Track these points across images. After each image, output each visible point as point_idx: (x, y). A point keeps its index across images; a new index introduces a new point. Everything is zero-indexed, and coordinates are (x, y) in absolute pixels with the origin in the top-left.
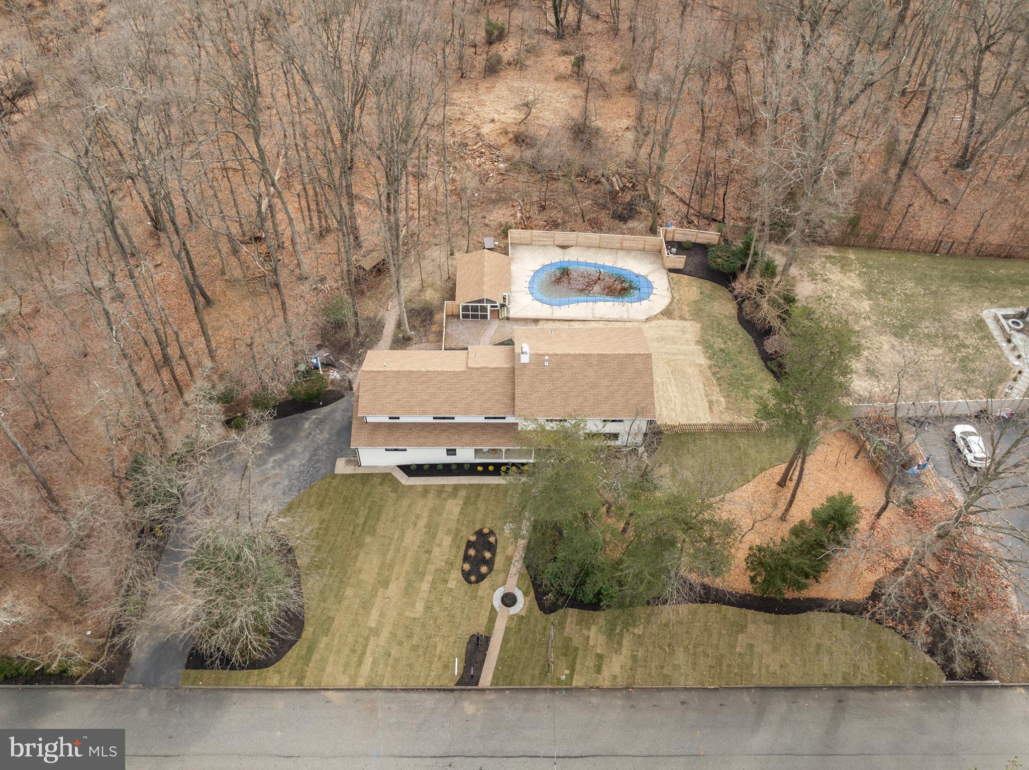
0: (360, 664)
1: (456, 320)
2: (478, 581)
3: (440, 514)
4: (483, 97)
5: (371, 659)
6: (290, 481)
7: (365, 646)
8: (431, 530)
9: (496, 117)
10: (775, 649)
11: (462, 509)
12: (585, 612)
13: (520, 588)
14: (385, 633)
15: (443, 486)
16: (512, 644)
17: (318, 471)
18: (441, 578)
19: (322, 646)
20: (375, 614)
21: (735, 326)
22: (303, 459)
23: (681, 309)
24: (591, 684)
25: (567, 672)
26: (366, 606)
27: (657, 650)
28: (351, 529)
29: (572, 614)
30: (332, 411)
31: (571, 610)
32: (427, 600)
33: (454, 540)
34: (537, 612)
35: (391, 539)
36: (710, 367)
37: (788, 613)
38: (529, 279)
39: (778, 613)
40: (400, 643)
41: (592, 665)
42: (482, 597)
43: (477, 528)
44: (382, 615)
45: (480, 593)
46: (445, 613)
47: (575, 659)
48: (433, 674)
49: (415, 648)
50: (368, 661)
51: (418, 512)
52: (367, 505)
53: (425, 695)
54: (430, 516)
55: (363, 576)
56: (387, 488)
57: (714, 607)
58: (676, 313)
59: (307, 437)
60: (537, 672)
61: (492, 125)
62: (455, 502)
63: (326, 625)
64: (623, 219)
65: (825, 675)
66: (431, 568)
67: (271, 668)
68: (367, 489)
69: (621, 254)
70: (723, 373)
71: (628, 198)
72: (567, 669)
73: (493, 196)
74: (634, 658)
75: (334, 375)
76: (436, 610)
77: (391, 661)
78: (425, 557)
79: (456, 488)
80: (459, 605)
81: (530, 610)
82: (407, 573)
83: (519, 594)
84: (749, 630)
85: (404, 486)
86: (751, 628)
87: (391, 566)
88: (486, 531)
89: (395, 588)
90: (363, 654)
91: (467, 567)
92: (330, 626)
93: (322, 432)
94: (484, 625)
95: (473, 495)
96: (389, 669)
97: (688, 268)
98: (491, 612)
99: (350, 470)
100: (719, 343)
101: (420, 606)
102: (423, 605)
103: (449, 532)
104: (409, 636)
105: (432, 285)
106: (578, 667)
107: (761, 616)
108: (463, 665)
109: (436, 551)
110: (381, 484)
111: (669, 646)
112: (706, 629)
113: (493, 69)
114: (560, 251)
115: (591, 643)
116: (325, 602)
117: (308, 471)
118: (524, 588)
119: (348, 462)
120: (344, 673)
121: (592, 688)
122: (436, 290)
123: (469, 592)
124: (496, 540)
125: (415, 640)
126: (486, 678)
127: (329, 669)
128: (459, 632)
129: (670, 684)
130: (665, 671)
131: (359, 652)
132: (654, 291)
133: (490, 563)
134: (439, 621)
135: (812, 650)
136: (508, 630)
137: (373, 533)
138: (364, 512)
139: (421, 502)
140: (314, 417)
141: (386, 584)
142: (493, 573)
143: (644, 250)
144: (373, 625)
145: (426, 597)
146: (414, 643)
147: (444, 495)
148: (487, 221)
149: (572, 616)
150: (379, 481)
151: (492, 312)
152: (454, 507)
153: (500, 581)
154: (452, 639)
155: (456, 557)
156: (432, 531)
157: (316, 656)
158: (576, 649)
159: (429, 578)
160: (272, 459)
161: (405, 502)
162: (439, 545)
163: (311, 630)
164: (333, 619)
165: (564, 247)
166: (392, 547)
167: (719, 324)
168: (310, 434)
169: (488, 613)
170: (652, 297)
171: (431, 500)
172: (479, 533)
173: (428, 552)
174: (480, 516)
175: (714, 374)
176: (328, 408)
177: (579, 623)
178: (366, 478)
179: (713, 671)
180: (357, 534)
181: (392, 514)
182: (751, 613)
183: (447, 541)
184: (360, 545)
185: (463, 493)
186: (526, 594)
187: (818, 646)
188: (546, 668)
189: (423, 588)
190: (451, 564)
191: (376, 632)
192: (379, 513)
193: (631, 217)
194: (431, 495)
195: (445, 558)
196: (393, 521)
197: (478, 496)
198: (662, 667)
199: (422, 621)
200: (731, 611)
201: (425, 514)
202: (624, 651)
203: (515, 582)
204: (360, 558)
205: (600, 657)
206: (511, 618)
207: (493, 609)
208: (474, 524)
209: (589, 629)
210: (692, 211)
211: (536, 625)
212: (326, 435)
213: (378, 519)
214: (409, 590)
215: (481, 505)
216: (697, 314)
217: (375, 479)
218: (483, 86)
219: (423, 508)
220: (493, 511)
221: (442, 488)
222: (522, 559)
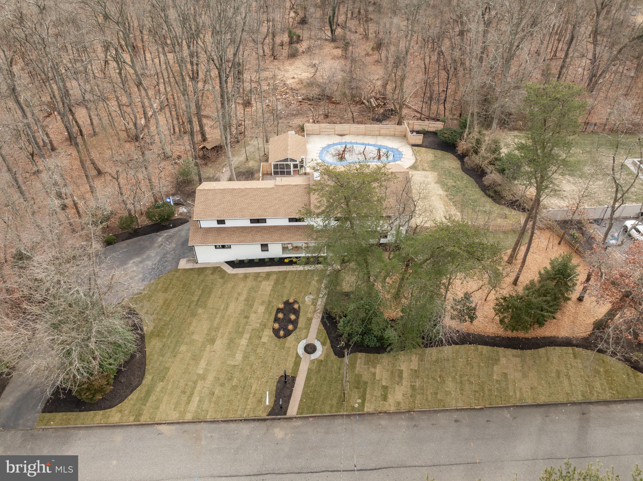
0: (188, 402)
1: (269, 176)
2: (285, 336)
3: (256, 292)
4: (287, 68)
5: (198, 398)
6: (144, 275)
7: (194, 388)
8: (249, 302)
9: (296, 76)
10: (525, 376)
11: (273, 287)
12: (371, 355)
13: (318, 340)
14: (211, 377)
15: (259, 273)
16: (313, 381)
17: (165, 268)
18: (257, 334)
19: (158, 389)
20: (203, 364)
21: (460, 173)
22: (155, 261)
23: (422, 165)
24: (379, 410)
25: (359, 401)
26: (196, 358)
27: (431, 381)
28: (188, 304)
29: (361, 357)
30: (180, 230)
31: (359, 355)
32: (245, 352)
33: (267, 308)
34: (333, 357)
35: (218, 310)
36: (447, 196)
37: (531, 349)
38: (319, 152)
39: (522, 349)
40: (222, 385)
41: (379, 394)
42: (289, 348)
43: (285, 299)
44: (209, 364)
45: (287, 345)
46: (260, 360)
47: (365, 390)
48: (248, 407)
49: (234, 388)
50: (196, 399)
51: (239, 291)
52: (201, 288)
53: (241, 425)
54: (249, 293)
55: (195, 337)
56: (216, 276)
57: (472, 347)
58: (420, 167)
59: (159, 247)
60: (334, 402)
61: (293, 80)
62: (267, 283)
63: (163, 375)
64: (379, 121)
65: (567, 394)
66: (249, 328)
67: (114, 409)
68: (201, 278)
69: (379, 138)
70: (457, 198)
71: (382, 111)
72: (359, 398)
73: (294, 112)
74: (413, 388)
75: (182, 210)
76: (252, 358)
77: (214, 399)
78: (244, 321)
79: (269, 274)
80: (270, 354)
81: (327, 356)
82: (230, 333)
83: (318, 344)
84: (501, 362)
85: (229, 275)
86: (503, 361)
87: (217, 329)
88: (291, 301)
89: (219, 344)
90: (192, 394)
91: (277, 326)
92: (166, 374)
93: (170, 243)
94: (291, 368)
95: (281, 278)
96: (212, 405)
97: (425, 144)
98: (296, 358)
99: (190, 266)
100: (451, 183)
101: (239, 357)
102: (241, 355)
103: (263, 303)
104: (230, 379)
105: (253, 159)
106: (368, 396)
107: (510, 352)
108: (273, 399)
109: (253, 317)
110: (212, 274)
111: (440, 377)
112: (468, 363)
113: (293, 55)
114: (340, 137)
115: (377, 378)
116: (163, 356)
117: (158, 268)
118: (322, 340)
119: (189, 261)
120: (174, 410)
121: (381, 413)
122: (256, 161)
123: (278, 344)
124: (299, 307)
125: (235, 382)
126: (293, 409)
127: (163, 407)
128: (271, 374)
129: (444, 406)
130: (439, 397)
131: (188, 393)
132: (404, 156)
133: (295, 323)
134: (254, 366)
135: (554, 375)
136: (310, 371)
137: (205, 306)
138: (198, 293)
139: (242, 285)
140: (166, 234)
141: (212, 341)
142: (297, 330)
143: (394, 135)
144: (201, 372)
145: (244, 349)
146: (234, 384)
147: (259, 279)
148: (290, 124)
149: (361, 358)
150: (210, 272)
151: (294, 171)
152: (267, 287)
153: (303, 336)
154: (264, 380)
155: (268, 320)
157: (153, 398)
158: (366, 383)
159: (247, 336)
160: (132, 262)
161: (230, 285)
162: (255, 313)
163: (150, 377)
164: (167, 369)
165: (341, 135)
166: (219, 315)
167: (450, 172)
168: (162, 245)
169: (294, 359)
170: (402, 159)
171: (250, 283)
172: (287, 303)
173: (247, 317)
174: (287, 292)
175: (450, 199)
176: (176, 229)
177: (367, 363)
178: (202, 270)
179: (477, 394)
180: (192, 307)
181: (219, 293)
182: (501, 350)
183: (261, 309)
184: (194, 315)
185: (274, 277)
186: (323, 344)
187: (558, 373)
188: (342, 399)
189: (242, 343)
190: (265, 325)
191: (203, 377)
192: (210, 293)
193: (384, 120)
194: (249, 280)
195: (259, 321)
196: (220, 298)
197: (285, 279)
198: (436, 394)
199: (240, 367)
200: (485, 349)
201: (245, 292)
202: (404, 382)
203: (315, 336)
204: (194, 324)
205: (385, 388)
206: (312, 362)
207: (298, 356)
208: (282, 297)
209: (375, 367)
210: (423, 116)
211: (332, 366)
212: (173, 245)
213: (209, 297)
214: (231, 344)
215: (288, 284)
216: (433, 167)
217: (208, 271)
218: (287, 63)
219: (243, 289)
220: (297, 288)
221: (258, 275)
222: (320, 319)
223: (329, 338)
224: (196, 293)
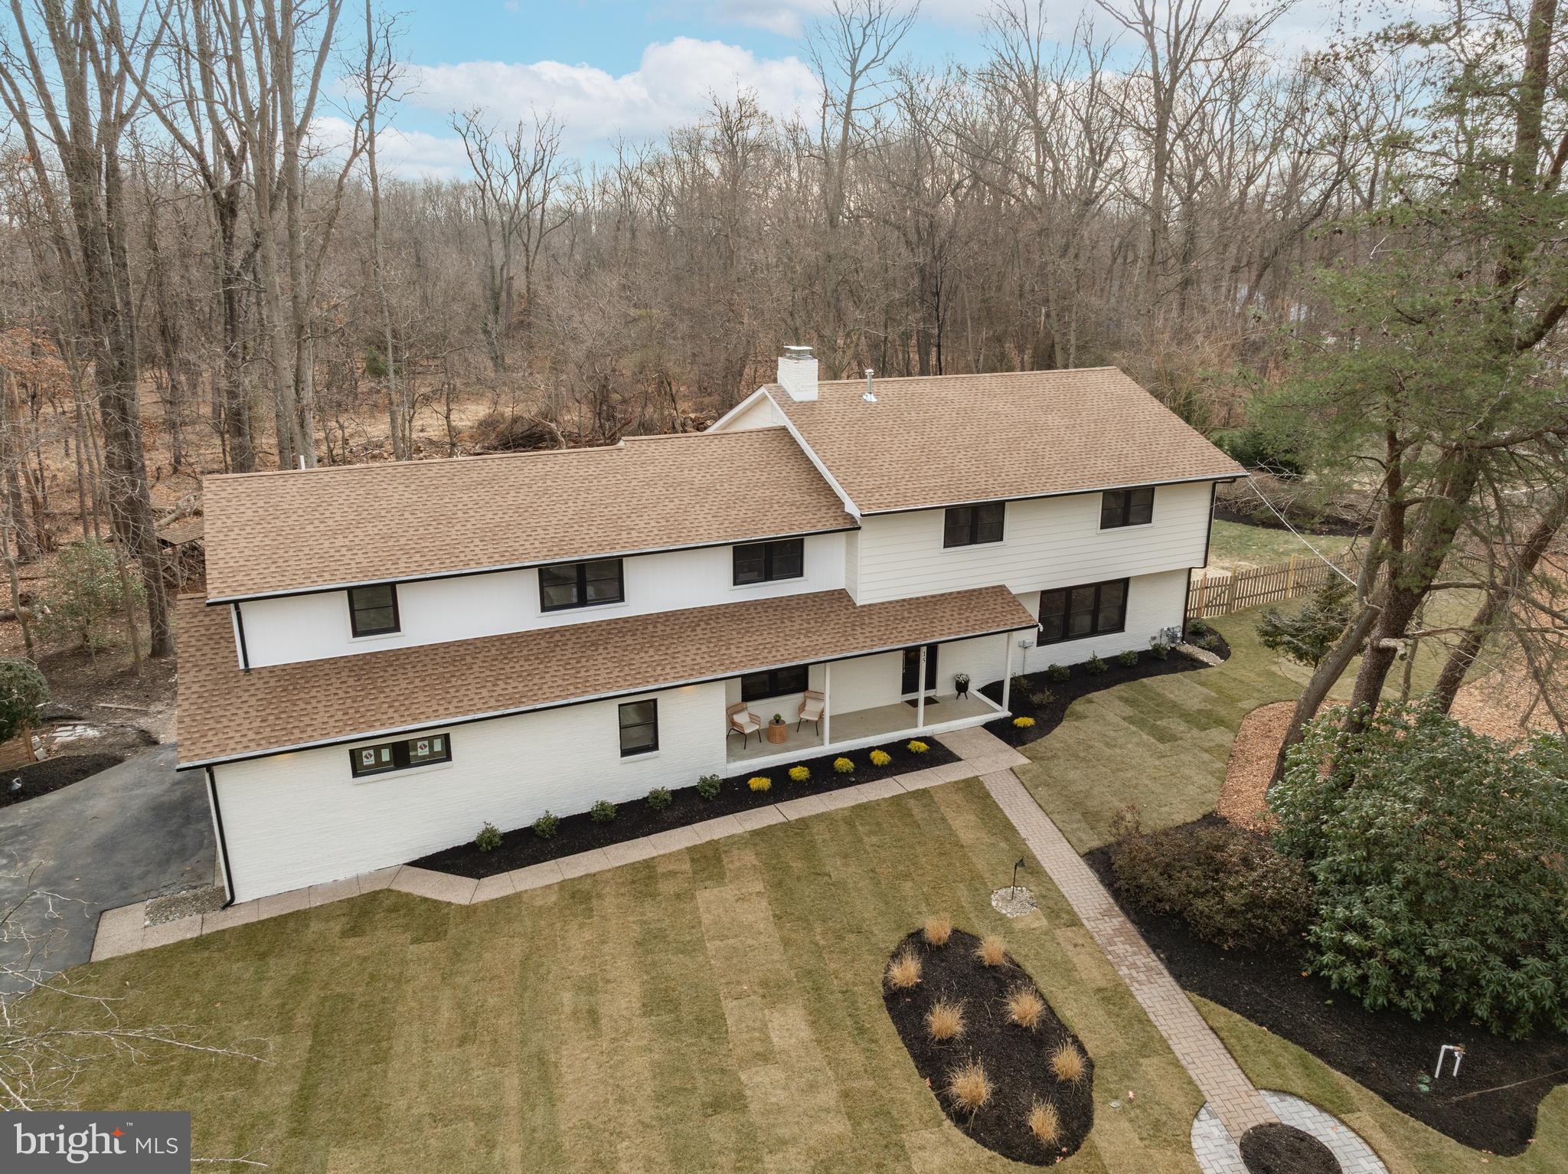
3: (691, 949)
11: (776, 902)
13: (1282, 1091)
15: (648, 865)
33: (819, 1017)
34: (1474, 1164)
35: (489, 1117)
43: (896, 932)
51: (581, 970)
52: (301, 1018)
54: (650, 968)
56: (384, 938)
62: (729, 892)
68: (284, 967)
79: (705, 856)
83: (1306, 1119)
85: (469, 910)
88: (937, 933)
95: (787, 854)
99: (176, 931)
103: (773, 991)
109: (765, 1085)
110: (353, 931)
118: (1300, 1081)
119: (165, 912)
124: (1005, 951)
133: (1062, 1037)
139: (578, 938)
142: (1106, 1075)
147: (668, 888)
150: (337, 927)
152: (736, 909)
153: (1172, 1096)
155: (875, 1074)
156: (687, 1013)
162: (765, 1057)
171: (623, 916)
173: (726, 1104)
174: (866, 908)
178: (274, 932)
181: (446, 1014)
183: (790, 1028)
185: (745, 859)
186: (1334, 1106)
190: (881, 1113)
192: (377, 1034)
194: (609, 903)
195: (828, 1098)
196: (463, 1041)
201: (623, 968)
203: (1238, 1076)
213: (382, 1057)
217: (315, 926)
220: (907, 876)
221: (644, 875)
222: (1167, 981)
223: (1320, 1054)
224: (270, 1062)
